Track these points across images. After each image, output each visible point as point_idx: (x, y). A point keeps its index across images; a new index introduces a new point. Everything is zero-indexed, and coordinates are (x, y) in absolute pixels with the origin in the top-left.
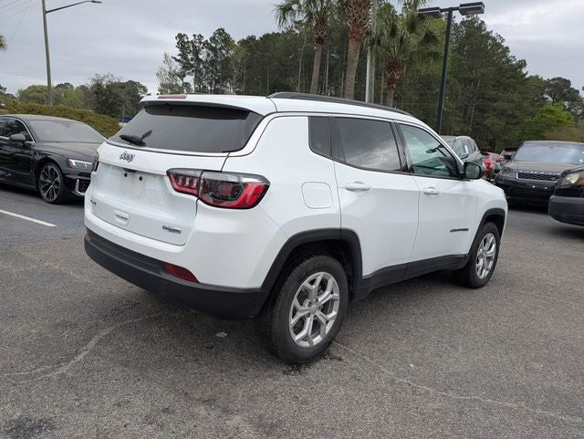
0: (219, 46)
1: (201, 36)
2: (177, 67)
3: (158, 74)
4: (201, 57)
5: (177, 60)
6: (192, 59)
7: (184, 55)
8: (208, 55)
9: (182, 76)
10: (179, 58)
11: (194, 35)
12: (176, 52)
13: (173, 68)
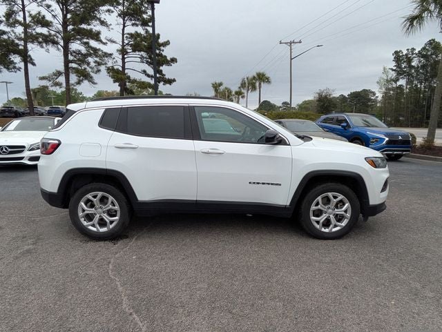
0: (429, 53)
1: (413, 49)
2: (393, 75)
3: (378, 83)
4: (413, 64)
5: (393, 70)
6: (405, 67)
7: (398, 66)
8: (420, 62)
9: (396, 80)
10: (395, 68)
11: (408, 50)
12: (393, 65)
13: (390, 76)
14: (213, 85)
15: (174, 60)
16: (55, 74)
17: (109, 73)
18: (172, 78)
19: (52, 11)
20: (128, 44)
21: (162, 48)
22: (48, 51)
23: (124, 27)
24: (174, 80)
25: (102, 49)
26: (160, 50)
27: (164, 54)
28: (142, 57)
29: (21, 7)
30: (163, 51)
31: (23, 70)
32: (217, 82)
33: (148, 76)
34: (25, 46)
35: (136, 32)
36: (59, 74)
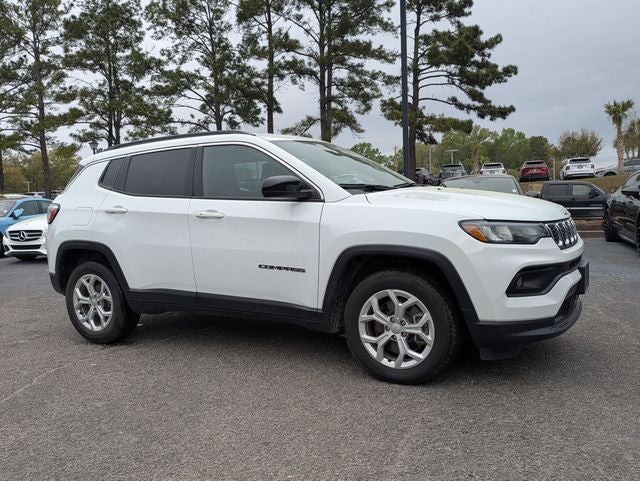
14: (609, 107)
15: (511, 70)
16: (304, 124)
17: (384, 111)
18: (508, 106)
19: (304, 23)
20: (422, 55)
21: (487, 51)
22: (302, 88)
23: (419, 25)
24: (512, 109)
25: (383, 71)
26: (483, 55)
27: (492, 60)
28: (450, 75)
29: (266, 25)
30: (489, 55)
31: (266, 122)
32: (619, 101)
33: (461, 106)
34: (271, 86)
35: (435, 31)
36: (310, 121)
